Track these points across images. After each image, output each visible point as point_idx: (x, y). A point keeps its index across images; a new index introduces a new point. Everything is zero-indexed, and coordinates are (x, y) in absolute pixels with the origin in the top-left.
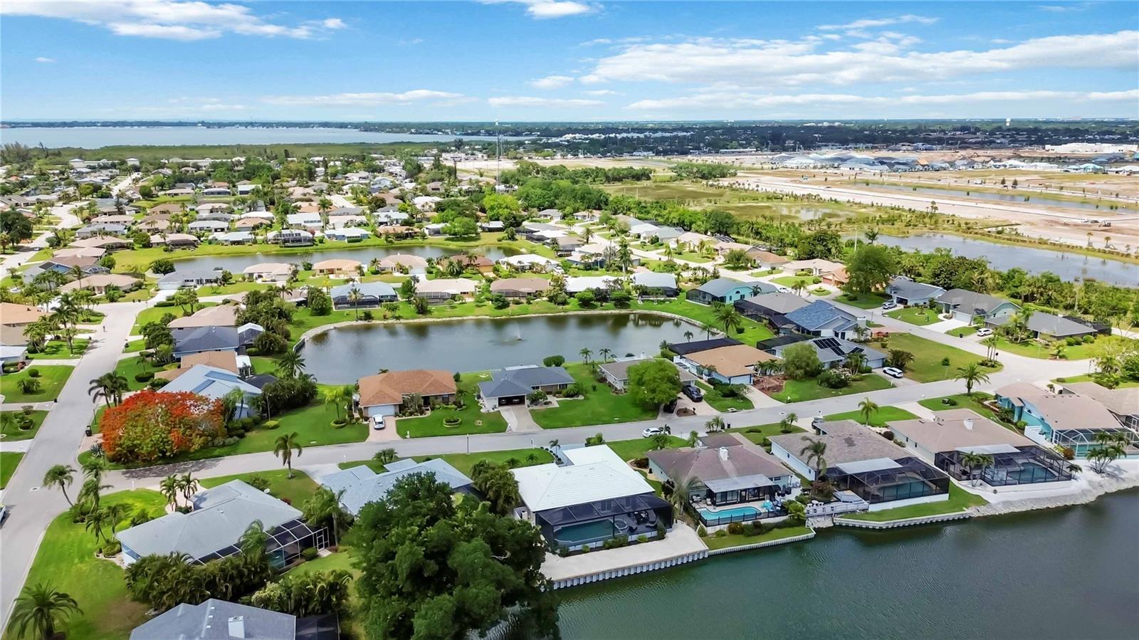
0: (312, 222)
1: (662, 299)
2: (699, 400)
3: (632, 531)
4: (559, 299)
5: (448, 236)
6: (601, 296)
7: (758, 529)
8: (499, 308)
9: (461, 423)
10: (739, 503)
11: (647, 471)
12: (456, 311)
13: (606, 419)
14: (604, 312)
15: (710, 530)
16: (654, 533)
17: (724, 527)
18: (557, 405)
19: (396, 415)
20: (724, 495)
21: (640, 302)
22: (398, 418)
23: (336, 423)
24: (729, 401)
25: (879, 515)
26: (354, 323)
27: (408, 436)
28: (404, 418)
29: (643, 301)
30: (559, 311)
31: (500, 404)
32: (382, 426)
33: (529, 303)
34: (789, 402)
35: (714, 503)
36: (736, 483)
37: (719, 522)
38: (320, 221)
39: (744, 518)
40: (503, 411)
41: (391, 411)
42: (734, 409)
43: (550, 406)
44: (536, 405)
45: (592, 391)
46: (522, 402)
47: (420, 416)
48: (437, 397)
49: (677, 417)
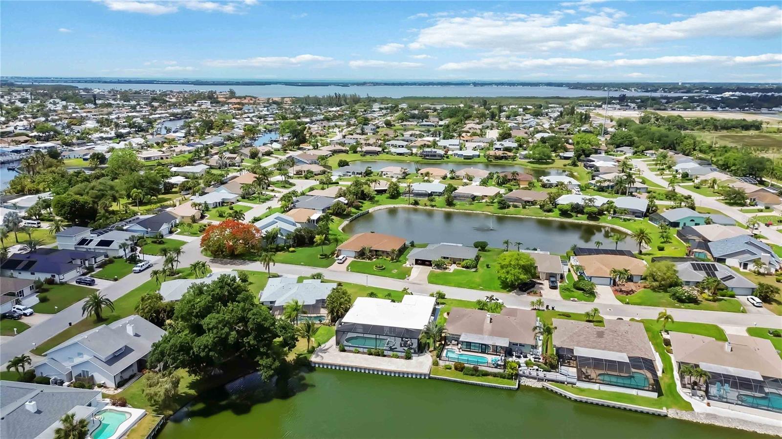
0: (453, 145)
1: (628, 218)
2: (554, 287)
3: (392, 349)
4: (546, 208)
5: (532, 160)
6: (577, 209)
7: (475, 372)
8: (501, 208)
9: (384, 269)
10: (479, 352)
12: (472, 207)
14: (577, 221)
15: (441, 363)
16: (404, 354)
17: (452, 364)
18: (451, 271)
19: (355, 258)
21: (610, 218)
22: (355, 260)
23: (321, 255)
24: (577, 293)
25: (582, 390)
26: (407, 206)
27: (351, 271)
28: (359, 260)
29: (612, 217)
30: (544, 216)
31: (416, 264)
32: (342, 262)
33: (524, 208)
34: (628, 303)
35: (461, 348)
38: (458, 145)
40: (415, 268)
41: (354, 254)
42: (576, 299)
43: (447, 271)
44: (438, 268)
45: (486, 268)
46: (430, 265)
47: (368, 261)
48: (383, 252)
49: (526, 295)
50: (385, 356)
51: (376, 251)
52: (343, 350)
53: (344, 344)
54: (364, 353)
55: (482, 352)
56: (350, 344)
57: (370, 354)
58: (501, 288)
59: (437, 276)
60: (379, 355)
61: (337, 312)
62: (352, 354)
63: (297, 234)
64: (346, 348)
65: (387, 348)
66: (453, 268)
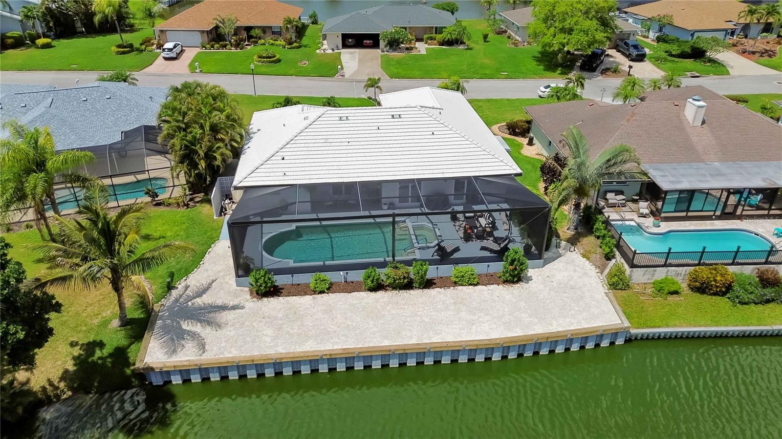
2: (641, 58)
3: (444, 256)
9: (279, 61)
10: (719, 218)
11: (525, 141)
13: (487, 72)
15: (638, 276)
16: (498, 267)
17: (680, 276)
18: (424, 52)
19: (203, 46)
20: (688, 196)
22: (204, 50)
23: (119, 46)
24: (688, 63)
27: (197, 71)
28: (212, 50)
31: (345, 46)
32: (173, 55)
35: (655, 214)
36: (719, 174)
37: (667, 260)
39: (736, 257)
40: (345, 53)
41: (198, 39)
42: (698, 75)
43: (414, 52)
44: (394, 50)
45: (481, 41)
46: (376, 45)
47: (233, 50)
48: (264, 29)
49: (600, 78)
50: (428, 284)
51: (248, 29)
52: (273, 291)
53: (267, 265)
54: (350, 287)
55: (726, 215)
56: (291, 264)
57: (378, 287)
58: (545, 70)
59: (399, 62)
60: (408, 285)
61: (209, 157)
62: (308, 298)
63: (48, 9)
64: (280, 280)
65: (429, 254)
66: (422, 48)
